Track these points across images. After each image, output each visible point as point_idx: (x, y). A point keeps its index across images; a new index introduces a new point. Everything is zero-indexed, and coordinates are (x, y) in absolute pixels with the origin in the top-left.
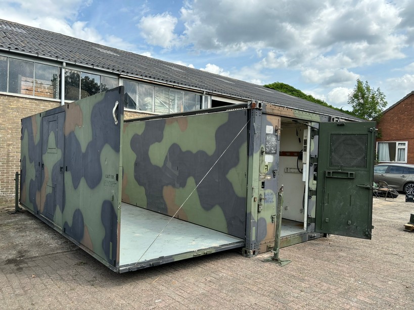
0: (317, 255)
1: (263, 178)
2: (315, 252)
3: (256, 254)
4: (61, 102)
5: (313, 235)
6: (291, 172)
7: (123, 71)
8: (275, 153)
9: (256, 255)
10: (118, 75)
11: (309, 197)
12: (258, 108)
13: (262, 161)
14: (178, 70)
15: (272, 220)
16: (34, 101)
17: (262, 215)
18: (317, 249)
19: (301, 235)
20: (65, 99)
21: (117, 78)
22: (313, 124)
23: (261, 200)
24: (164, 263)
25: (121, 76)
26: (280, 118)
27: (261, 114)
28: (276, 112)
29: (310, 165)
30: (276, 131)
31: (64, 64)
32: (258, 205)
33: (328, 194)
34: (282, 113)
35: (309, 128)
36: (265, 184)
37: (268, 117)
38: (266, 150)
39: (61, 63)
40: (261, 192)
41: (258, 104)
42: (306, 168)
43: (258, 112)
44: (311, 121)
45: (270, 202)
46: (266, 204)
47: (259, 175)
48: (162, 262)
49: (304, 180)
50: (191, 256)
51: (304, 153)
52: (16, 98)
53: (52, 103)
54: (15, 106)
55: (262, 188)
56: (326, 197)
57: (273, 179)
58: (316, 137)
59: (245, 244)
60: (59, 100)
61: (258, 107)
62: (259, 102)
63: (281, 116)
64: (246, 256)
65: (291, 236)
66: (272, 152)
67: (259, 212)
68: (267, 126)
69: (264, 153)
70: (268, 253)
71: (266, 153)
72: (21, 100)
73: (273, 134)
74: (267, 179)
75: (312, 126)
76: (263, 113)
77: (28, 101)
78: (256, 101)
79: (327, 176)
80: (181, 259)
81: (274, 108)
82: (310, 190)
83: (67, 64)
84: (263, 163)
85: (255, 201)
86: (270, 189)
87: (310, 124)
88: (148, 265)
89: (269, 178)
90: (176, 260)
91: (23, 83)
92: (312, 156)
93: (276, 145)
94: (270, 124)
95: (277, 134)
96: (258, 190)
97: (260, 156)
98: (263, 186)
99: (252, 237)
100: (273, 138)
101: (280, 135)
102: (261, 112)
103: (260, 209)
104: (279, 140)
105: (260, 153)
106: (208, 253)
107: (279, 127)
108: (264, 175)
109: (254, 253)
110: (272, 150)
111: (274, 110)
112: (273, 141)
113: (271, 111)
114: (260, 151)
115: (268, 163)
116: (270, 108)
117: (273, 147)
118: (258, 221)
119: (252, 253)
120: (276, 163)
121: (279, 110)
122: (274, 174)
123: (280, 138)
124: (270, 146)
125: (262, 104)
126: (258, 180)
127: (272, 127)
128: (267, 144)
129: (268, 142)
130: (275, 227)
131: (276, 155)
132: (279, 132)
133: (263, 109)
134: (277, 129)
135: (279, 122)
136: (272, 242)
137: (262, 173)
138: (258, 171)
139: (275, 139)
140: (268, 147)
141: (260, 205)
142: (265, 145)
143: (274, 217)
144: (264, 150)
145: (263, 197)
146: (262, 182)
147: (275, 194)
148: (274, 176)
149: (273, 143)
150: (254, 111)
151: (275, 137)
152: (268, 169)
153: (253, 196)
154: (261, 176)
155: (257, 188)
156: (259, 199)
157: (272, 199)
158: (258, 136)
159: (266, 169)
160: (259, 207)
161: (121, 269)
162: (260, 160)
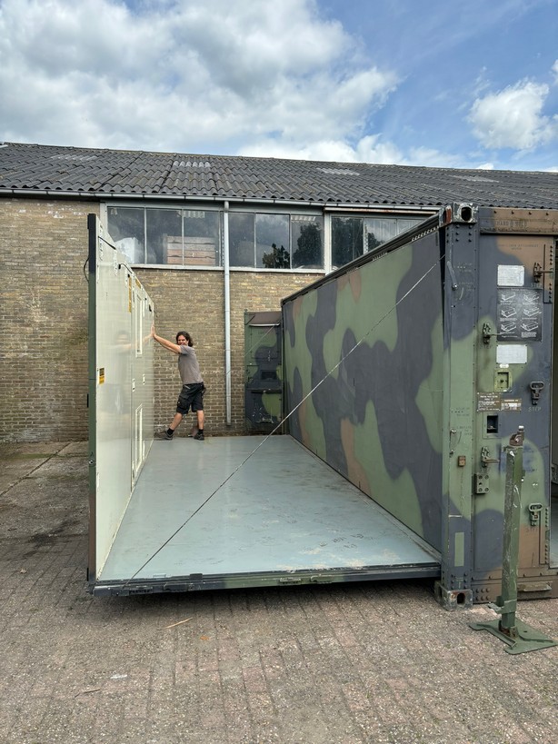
1: (490, 407)
3: (467, 601)
4: (224, 271)
7: (330, 200)
8: (538, 338)
9: (469, 607)
10: (321, 209)
12: (461, 220)
13: (488, 361)
14: (486, 180)
15: (531, 520)
16: (184, 273)
17: (490, 502)
20: (231, 265)
21: (320, 214)
23: (484, 465)
24: (199, 588)
25: (327, 209)
26: (551, 243)
27: (474, 238)
28: (533, 226)
30: (534, 278)
31: (227, 204)
32: (475, 478)
36: (500, 421)
37: (505, 244)
39: (222, 203)
40: (484, 444)
41: (459, 212)
43: (463, 231)
46: (504, 476)
47: (478, 399)
48: (191, 586)
50: (273, 582)
52: (158, 272)
53: (210, 275)
54: (156, 285)
55: (489, 431)
57: (531, 408)
59: (440, 572)
60: (220, 268)
61: (458, 217)
62: (463, 205)
63: (554, 236)
64: (442, 604)
66: (524, 335)
67: (476, 494)
68: (500, 267)
69: (494, 339)
71: (501, 339)
72: (165, 274)
73: (526, 286)
74: (509, 411)
76: (483, 234)
77: (175, 274)
80: (244, 586)
81: (528, 217)
83: (231, 203)
84: (491, 366)
85: (459, 466)
88: (158, 588)
89: (514, 405)
90: (230, 585)
91: (170, 246)
93: (538, 316)
94: (512, 260)
95: (539, 286)
96: (471, 437)
97: (476, 347)
98: (492, 427)
99: (453, 557)
100: (526, 298)
101: (553, 287)
102: (474, 231)
103: (481, 488)
104: (550, 302)
105: (478, 340)
106: (320, 582)
107: (551, 267)
108: (494, 399)
109: (461, 599)
110: (524, 331)
111: (526, 220)
112: (524, 307)
113: (514, 226)
114: (474, 334)
115: (507, 366)
116: (511, 216)
117: (525, 322)
118: (474, 517)
119: (455, 599)
120: (541, 365)
121: (545, 221)
122: (532, 395)
123: (553, 296)
124: (514, 319)
125: (473, 209)
126: (471, 411)
127: (522, 268)
128: (502, 316)
129: (507, 308)
130: (543, 539)
131: (540, 344)
132: (549, 282)
133: (483, 223)
134: (540, 273)
135: (548, 254)
136: (532, 578)
137: (486, 394)
138: (471, 388)
139: (535, 301)
140: (505, 323)
141: (481, 477)
142: (496, 317)
143: (536, 511)
144: (493, 331)
145: (494, 456)
146: (489, 418)
147: (541, 449)
148: (534, 402)
149: (526, 312)
150: (451, 230)
151: (534, 294)
152: (511, 381)
153: (452, 453)
154: (483, 399)
155: (470, 431)
156: (478, 460)
157: (529, 461)
158: (464, 295)
159: (502, 381)
160: (479, 481)
161: (97, 587)
162: (477, 359)
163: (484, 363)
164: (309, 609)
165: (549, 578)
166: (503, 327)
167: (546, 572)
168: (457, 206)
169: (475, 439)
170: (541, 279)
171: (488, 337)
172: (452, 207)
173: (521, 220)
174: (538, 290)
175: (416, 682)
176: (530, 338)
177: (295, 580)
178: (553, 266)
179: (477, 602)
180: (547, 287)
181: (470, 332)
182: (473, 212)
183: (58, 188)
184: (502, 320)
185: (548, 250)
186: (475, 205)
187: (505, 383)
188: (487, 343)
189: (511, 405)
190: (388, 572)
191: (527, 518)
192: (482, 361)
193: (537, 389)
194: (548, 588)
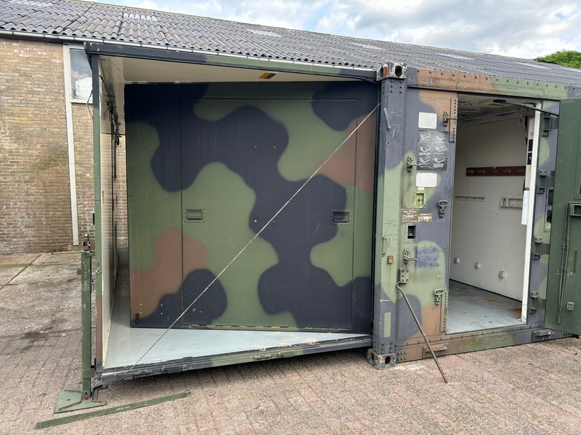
0: (527, 379)
1: (410, 219)
2: (528, 372)
3: (391, 361)
5: (542, 332)
6: (512, 208)
8: (445, 168)
9: (393, 365)
11: (535, 258)
12: (395, 76)
13: (410, 185)
15: (436, 301)
17: (409, 289)
18: (538, 364)
19: (510, 331)
22: (547, 106)
23: (406, 262)
24: (191, 368)
26: (455, 97)
27: (403, 90)
28: (444, 84)
29: (539, 191)
30: (444, 122)
32: (399, 272)
33: (576, 252)
34: (461, 85)
35: (538, 114)
36: (417, 230)
37: (425, 97)
38: (418, 162)
40: (405, 247)
41: (394, 69)
42: (529, 197)
43: (396, 85)
44: (542, 100)
45: (431, 265)
46: (419, 270)
47: (402, 214)
48: (185, 367)
49: (523, 223)
50: (249, 359)
51: (527, 166)
55: (409, 237)
56: (571, 259)
57: (438, 220)
58: (554, 133)
59: (372, 343)
61: (393, 73)
62: (396, 64)
63: (459, 92)
64: (374, 365)
65: (485, 332)
66: (435, 166)
67: (399, 284)
68: (421, 114)
69: (414, 168)
70: (424, 361)
71: (419, 169)
73: (438, 129)
74: (423, 222)
75: (544, 109)
76: (410, 88)
78: (388, 63)
79: (572, 213)
80: (227, 364)
81: (440, 76)
82: (536, 244)
84: (412, 189)
85: (388, 263)
86: (430, 239)
87: (539, 106)
88: (157, 371)
89: (427, 218)
90: (216, 364)
92: (543, 174)
93: (445, 152)
94: (429, 109)
95: (446, 129)
96: (397, 242)
97: (402, 174)
98: (411, 235)
99: (383, 331)
100: (437, 138)
101: (455, 131)
102: (403, 85)
103: (403, 279)
104: (454, 142)
105: (403, 169)
106: (285, 356)
107: (454, 115)
108: (414, 214)
109: (388, 360)
110: (435, 163)
111: (439, 79)
112: (436, 145)
113: (431, 82)
114: (401, 164)
115: (423, 189)
116: (429, 75)
117: (436, 156)
118: (398, 301)
119: (384, 361)
120: (446, 188)
121: (452, 80)
122: (439, 211)
123: (455, 137)
124: (429, 154)
125: (403, 67)
126: (397, 223)
127: (435, 115)
128: (421, 151)
129: (425, 146)
130: (443, 314)
131: (445, 173)
132: (453, 126)
133: (409, 79)
134: (447, 119)
135: (453, 105)
136: (435, 342)
137: (408, 210)
138: (398, 205)
139: (443, 140)
140: (423, 156)
141: (403, 271)
142: (417, 151)
143: (439, 294)
144: (414, 163)
145: (412, 255)
146: (409, 227)
147: (444, 250)
148: (441, 215)
149: (437, 149)
150: (387, 84)
151: (442, 135)
152: (425, 200)
153: (384, 254)
154: (406, 214)
155: (397, 237)
156: (401, 259)
157: (435, 259)
158: (395, 135)
159: (419, 200)
160: (402, 274)
161: (103, 374)
162: (402, 183)
163: (406, 187)
164: (277, 377)
165: (446, 341)
166: (421, 160)
167: (444, 337)
168: (392, 65)
169: (399, 244)
170: (448, 124)
171: (411, 167)
172: (389, 65)
173: (436, 78)
174: (445, 132)
175: (367, 423)
176: (439, 168)
177: (267, 356)
178: (456, 115)
179: (398, 362)
180: (452, 130)
181: (399, 163)
182: (403, 70)
183: (23, 30)
184: (421, 154)
185: (453, 102)
186: (405, 65)
187: (421, 202)
188: (410, 172)
189: (425, 218)
190: (335, 345)
191: (433, 300)
192: (406, 185)
193: (443, 206)
194: (446, 348)
